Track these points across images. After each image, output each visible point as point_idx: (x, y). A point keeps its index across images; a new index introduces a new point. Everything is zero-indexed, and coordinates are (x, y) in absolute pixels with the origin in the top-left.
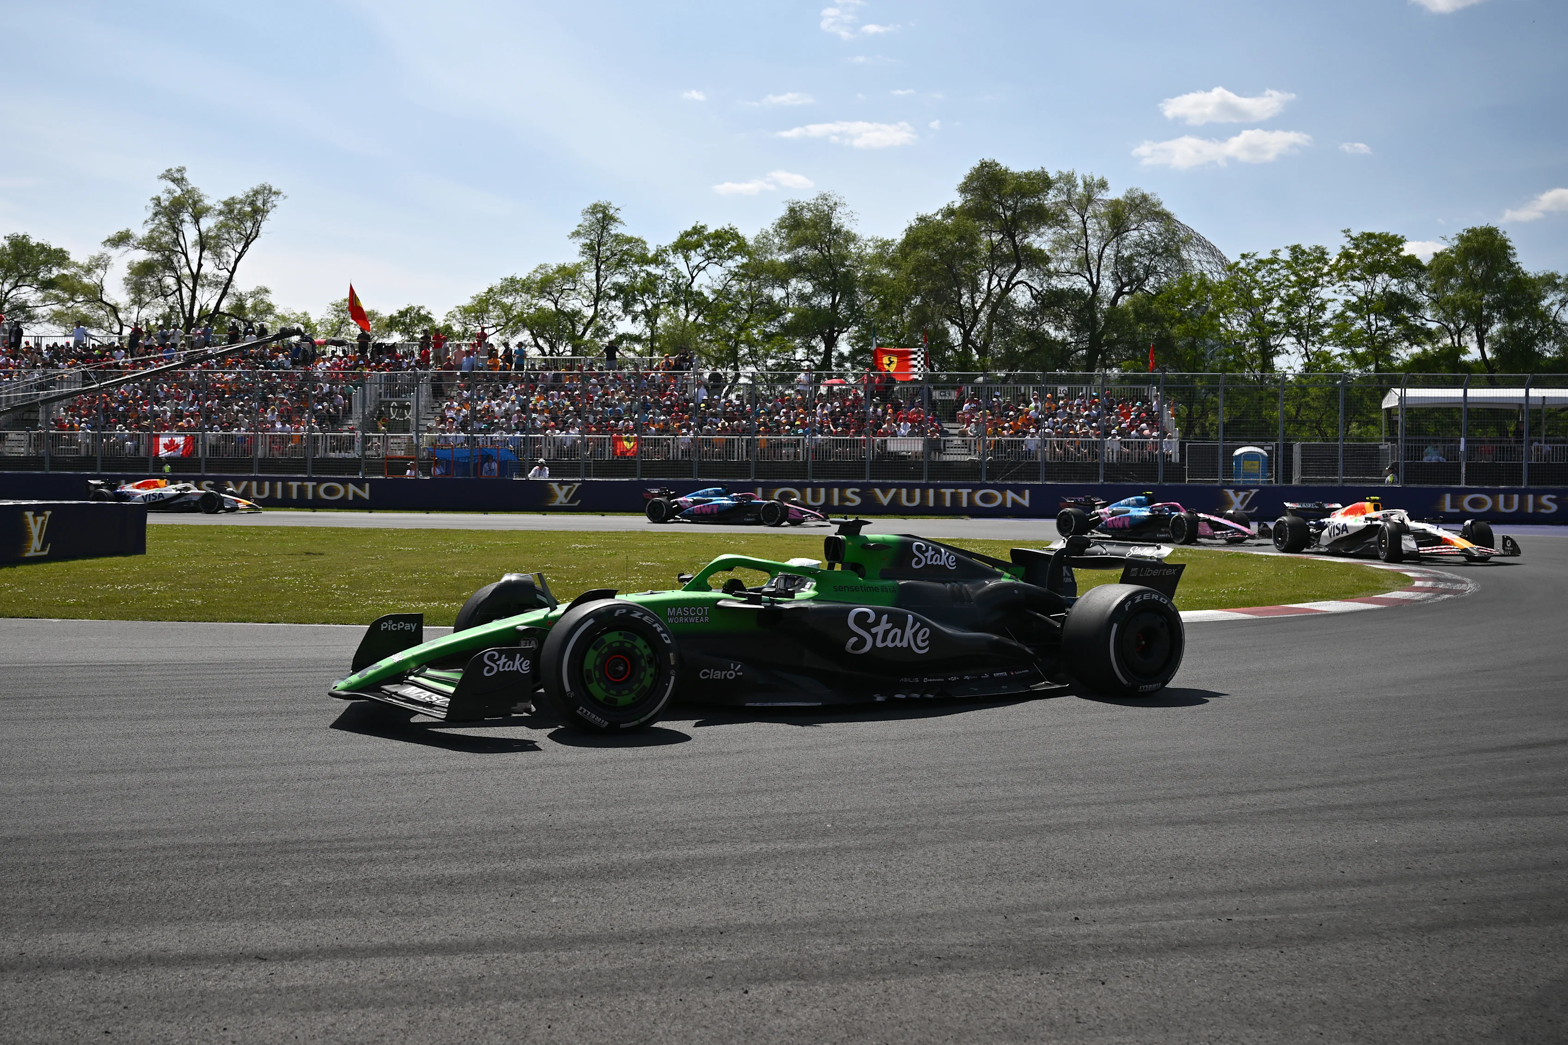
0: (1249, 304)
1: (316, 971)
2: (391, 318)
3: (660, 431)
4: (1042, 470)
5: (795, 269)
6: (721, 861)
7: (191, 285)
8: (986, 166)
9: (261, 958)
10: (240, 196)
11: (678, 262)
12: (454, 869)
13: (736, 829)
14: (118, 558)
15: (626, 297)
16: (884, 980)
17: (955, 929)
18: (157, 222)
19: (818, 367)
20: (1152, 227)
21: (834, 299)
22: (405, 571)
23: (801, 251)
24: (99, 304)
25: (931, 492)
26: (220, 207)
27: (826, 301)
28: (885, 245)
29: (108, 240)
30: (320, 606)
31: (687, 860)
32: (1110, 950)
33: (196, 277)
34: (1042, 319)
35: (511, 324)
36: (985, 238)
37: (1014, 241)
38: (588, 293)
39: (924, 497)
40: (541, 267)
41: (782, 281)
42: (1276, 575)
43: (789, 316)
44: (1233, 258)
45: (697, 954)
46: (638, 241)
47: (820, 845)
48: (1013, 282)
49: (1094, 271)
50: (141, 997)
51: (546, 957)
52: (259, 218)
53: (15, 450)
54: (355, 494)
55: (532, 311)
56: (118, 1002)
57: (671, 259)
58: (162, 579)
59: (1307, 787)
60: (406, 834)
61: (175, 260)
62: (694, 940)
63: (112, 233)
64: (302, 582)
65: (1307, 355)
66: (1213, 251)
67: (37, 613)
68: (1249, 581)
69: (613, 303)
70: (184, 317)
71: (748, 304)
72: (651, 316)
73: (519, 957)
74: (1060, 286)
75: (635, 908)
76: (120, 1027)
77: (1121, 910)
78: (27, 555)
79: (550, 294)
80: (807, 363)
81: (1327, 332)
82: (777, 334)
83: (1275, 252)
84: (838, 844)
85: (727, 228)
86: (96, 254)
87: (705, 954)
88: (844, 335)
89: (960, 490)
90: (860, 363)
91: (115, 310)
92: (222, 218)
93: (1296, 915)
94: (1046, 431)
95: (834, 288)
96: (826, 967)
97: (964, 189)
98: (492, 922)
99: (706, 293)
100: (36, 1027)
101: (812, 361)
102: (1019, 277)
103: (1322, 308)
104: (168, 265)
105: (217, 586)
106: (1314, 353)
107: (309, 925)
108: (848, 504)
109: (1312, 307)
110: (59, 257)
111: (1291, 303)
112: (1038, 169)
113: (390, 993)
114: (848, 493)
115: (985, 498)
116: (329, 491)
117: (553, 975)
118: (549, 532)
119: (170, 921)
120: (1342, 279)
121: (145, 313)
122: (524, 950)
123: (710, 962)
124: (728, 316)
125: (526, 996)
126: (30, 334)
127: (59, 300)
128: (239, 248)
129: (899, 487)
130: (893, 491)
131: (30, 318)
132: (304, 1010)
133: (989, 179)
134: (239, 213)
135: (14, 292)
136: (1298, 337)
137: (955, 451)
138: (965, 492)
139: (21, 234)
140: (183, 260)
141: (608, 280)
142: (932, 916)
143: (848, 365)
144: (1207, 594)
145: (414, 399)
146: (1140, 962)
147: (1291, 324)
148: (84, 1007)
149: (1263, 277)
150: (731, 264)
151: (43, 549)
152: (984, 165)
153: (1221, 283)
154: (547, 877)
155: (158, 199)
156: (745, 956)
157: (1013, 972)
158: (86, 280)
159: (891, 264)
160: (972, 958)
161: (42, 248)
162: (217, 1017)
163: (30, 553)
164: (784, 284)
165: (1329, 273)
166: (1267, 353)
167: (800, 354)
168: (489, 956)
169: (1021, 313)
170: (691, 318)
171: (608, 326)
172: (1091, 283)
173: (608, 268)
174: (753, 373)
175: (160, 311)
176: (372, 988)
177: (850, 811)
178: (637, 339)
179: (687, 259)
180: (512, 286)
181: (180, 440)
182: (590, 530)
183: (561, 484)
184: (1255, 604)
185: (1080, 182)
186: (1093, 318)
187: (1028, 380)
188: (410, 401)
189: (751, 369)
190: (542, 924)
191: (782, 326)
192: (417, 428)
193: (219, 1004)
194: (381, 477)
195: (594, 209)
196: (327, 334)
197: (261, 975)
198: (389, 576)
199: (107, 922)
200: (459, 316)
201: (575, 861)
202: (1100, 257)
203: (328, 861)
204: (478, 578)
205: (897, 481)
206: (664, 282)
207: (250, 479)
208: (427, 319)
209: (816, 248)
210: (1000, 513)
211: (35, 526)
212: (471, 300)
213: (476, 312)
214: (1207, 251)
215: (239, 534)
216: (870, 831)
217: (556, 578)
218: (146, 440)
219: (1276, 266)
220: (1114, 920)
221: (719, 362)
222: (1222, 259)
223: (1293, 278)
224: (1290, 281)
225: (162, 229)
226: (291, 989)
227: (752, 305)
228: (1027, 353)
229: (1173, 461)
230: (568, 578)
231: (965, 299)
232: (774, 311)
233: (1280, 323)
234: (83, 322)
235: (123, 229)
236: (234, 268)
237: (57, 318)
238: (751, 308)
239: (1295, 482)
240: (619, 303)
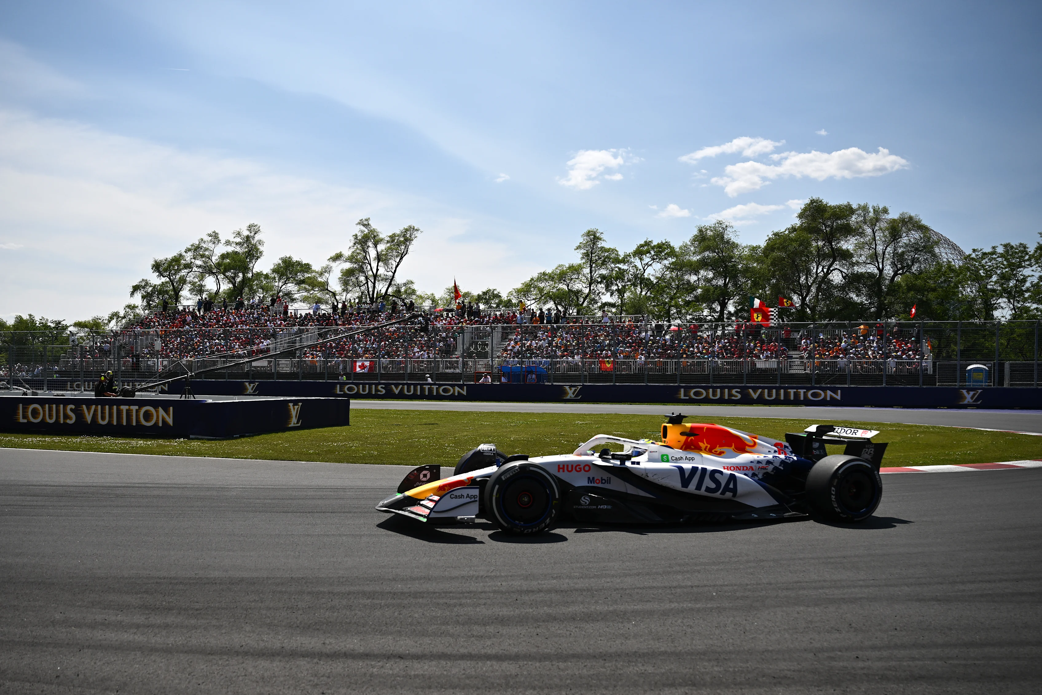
0: (977, 278)
1: (430, 666)
2: (479, 295)
3: (625, 357)
4: (849, 378)
5: (703, 264)
6: (651, 613)
7: (373, 281)
8: (814, 202)
9: (401, 657)
10: (398, 232)
11: (637, 262)
12: (505, 612)
13: (661, 594)
14: (335, 428)
15: (607, 282)
16: (741, 689)
17: (785, 660)
18: (355, 247)
19: (717, 320)
20: (916, 235)
21: (725, 281)
22: (485, 436)
23: (707, 254)
24: (327, 291)
25: (782, 391)
26: (388, 239)
27: (721, 282)
28: (754, 249)
29: (331, 258)
30: (439, 456)
31: (633, 612)
32: (877, 678)
33: (375, 276)
34: (849, 290)
35: (543, 298)
36: (814, 244)
37: (832, 245)
38: (585, 280)
39: (778, 394)
40: (559, 266)
41: (696, 271)
42: (992, 443)
43: (699, 291)
44: (968, 251)
45: (635, 668)
46: (614, 250)
47: (709, 606)
48: (831, 269)
49: (880, 261)
50: (340, 675)
51: (552, 665)
52: (408, 243)
53: (285, 369)
54: (459, 392)
55: (554, 290)
56: (329, 677)
57: (632, 260)
58: (357, 439)
59: (1006, 580)
60: (480, 590)
61: (365, 267)
62: (634, 660)
63: (333, 254)
64: (429, 442)
65: (1014, 309)
66: (954, 247)
67: (294, 458)
68: (975, 447)
69: (599, 285)
70: (369, 297)
71: (676, 285)
72: (621, 292)
73: (538, 664)
74: (860, 271)
75: (602, 639)
76: (330, 691)
77: (885, 653)
78: (290, 426)
79: (564, 281)
80: (710, 317)
81: (1027, 295)
82: (693, 301)
83: (994, 248)
84: (719, 605)
85: (664, 242)
86: (325, 265)
87: (640, 668)
88: (731, 301)
89: (799, 390)
90: (741, 317)
91: (334, 294)
92: (389, 245)
93: (994, 662)
94: (851, 355)
95: (726, 274)
96: (708, 679)
97: (801, 216)
98: (524, 644)
99: (652, 279)
100: (289, 688)
101: (713, 316)
102: (835, 266)
103: (1024, 280)
104: (361, 270)
105: (385, 444)
106: (1018, 308)
107: (427, 640)
108: (733, 398)
109: (1017, 281)
110: (307, 268)
111: (1004, 278)
112: (845, 203)
113: (468, 681)
114: (734, 392)
115: (814, 395)
116: (445, 390)
117: (555, 676)
118: (564, 414)
119: (356, 634)
120: (1037, 263)
121: (349, 296)
122: (540, 661)
123: (643, 673)
124: (664, 291)
125: (540, 687)
126: (292, 308)
127: (307, 291)
128: (398, 260)
129: (763, 388)
130: (760, 390)
131: (293, 300)
132: (423, 688)
133: (816, 210)
134: (397, 242)
135: (284, 286)
136: (1008, 298)
137: (796, 367)
138: (802, 391)
139: (288, 256)
140: (369, 267)
141: (597, 273)
142: (772, 651)
143: (734, 318)
144: (948, 455)
145: (490, 340)
146: (895, 686)
147: (1005, 290)
148: (312, 678)
149: (986, 262)
150: (666, 262)
151: (298, 423)
152: (812, 202)
153: (960, 267)
154: (555, 619)
155: (356, 235)
156: (663, 671)
157: (817, 688)
158: (320, 279)
159: (757, 260)
160: (793, 678)
161: (299, 263)
162: (378, 689)
163: (292, 425)
164: (696, 273)
165: (1029, 260)
166: (989, 308)
167: (706, 312)
168: (521, 663)
169: (836, 287)
170: (644, 293)
171: (597, 298)
172: (878, 269)
173: (597, 266)
174: (679, 324)
175: (357, 295)
176: (458, 678)
177: (727, 585)
178: (613, 305)
179: (641, 259)
180: (543, 277)
181: (367, 364)
182: (587, 413)
183: (571, 387)
184: (978, 462)
185: (871, 210)
186: (880, 289)
187: (841, 326)
188: (489, 341)
189: (678, 321)
190: (551, 646)
191: (695, 297)
192: (492, 356)
193: (380, 682)
194: (472, 383)
195: (588, 234)
196: (444, 305)
197: (401, 667)
198: (476, 439)
199: (324, 633)
200: (515, 294)
201: (571, 609)
202: (884, 253)
203: (438, 604)
204: (524, 440)
205: (762, 385)
206: (628, 273)
207: (403, 384)
208: (498, 296)
209: (715, 252)
210: (824, 403)
211: (294, 411)
212: (521, 285)
213: (524, 291)
214: (950, 247)
215: (398, 414)
216: (738, 598)
217: (567, 441)
218: (350, 363)
219: (994, 256)
220: (880, 659)
221: (659, 317)
222: (961, 252)
223: (1005, 263)
224: (1004, 265)
225: (358, 251)
226: (416, 676)
227: (678, 285)
228: (841, 310)
229: (929, 373)
230: (573, 441)
231: (803, 279)
232: (691, 288)
233: (998, 290)
234: (319, 301)
235: (338, 252)
236: (395, 271)
237: (304, 300)
238: (678, 287)
239: (1006, 386)
240: (603, 285)
